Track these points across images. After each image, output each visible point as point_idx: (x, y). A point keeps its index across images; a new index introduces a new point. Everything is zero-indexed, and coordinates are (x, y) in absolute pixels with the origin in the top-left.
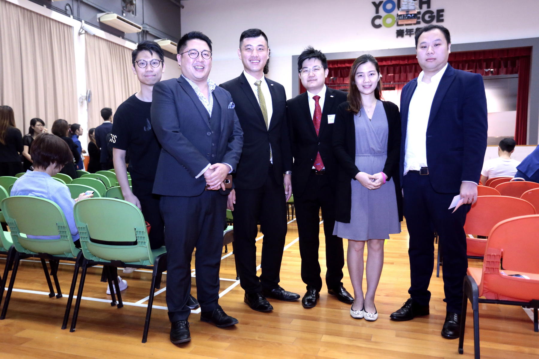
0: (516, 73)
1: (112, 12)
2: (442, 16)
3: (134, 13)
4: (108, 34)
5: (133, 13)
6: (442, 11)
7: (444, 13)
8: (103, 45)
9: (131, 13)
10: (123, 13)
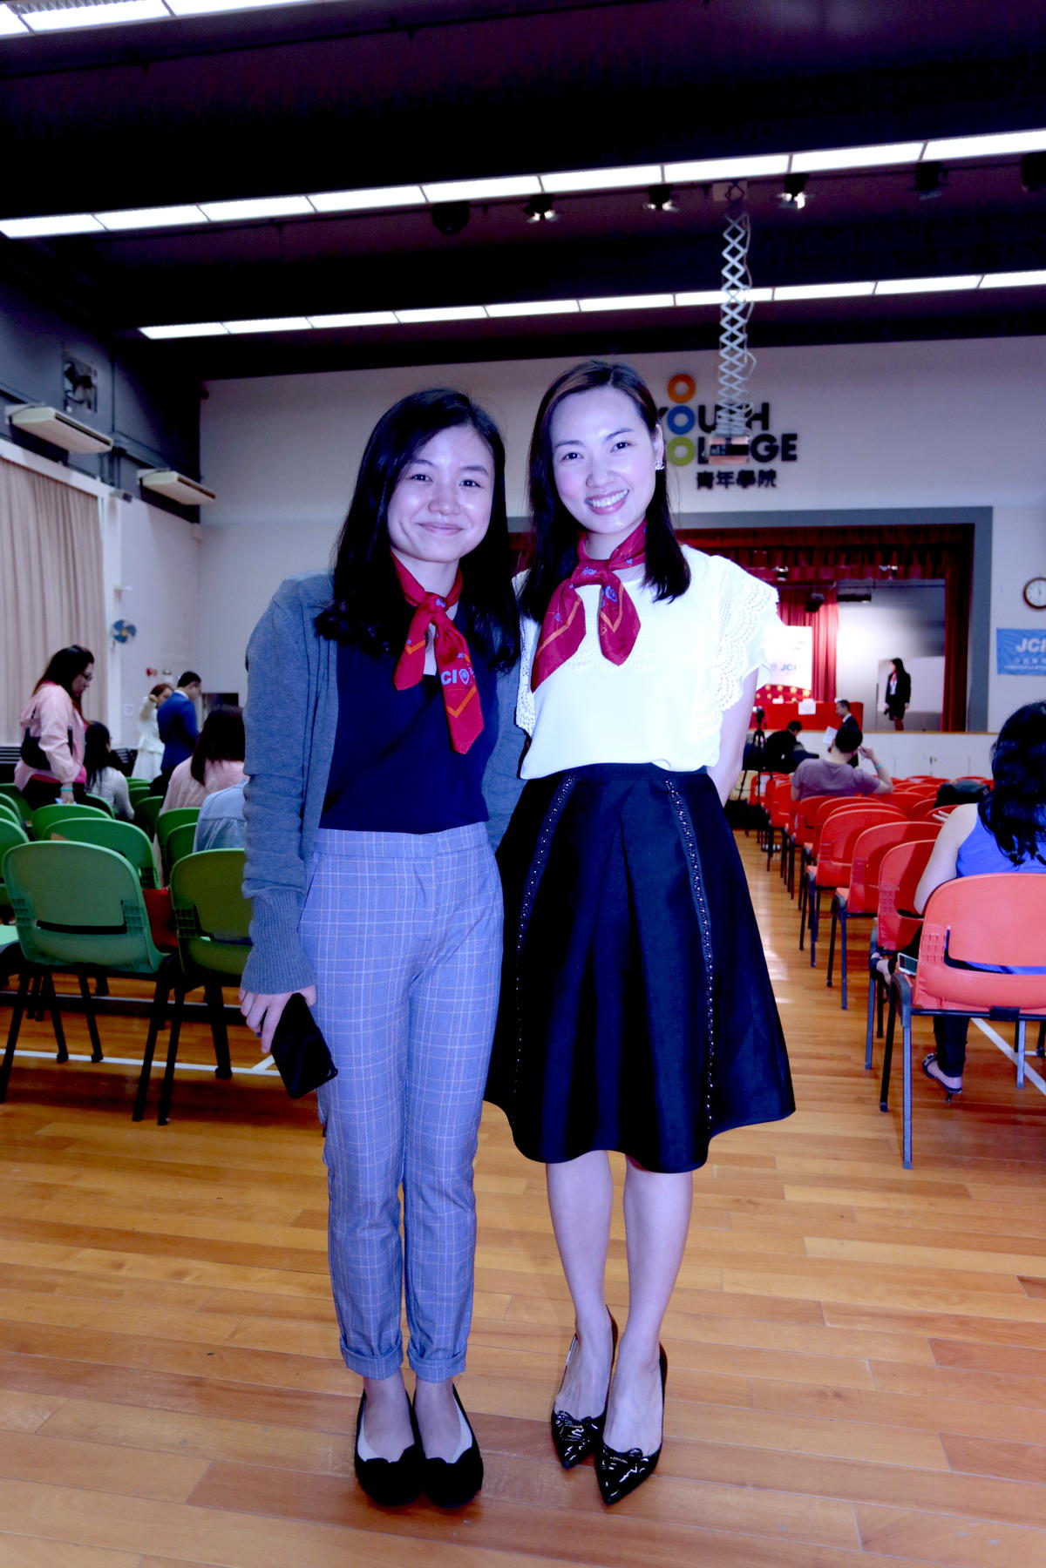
0: (941, 577)
1: (43, 404)
2: (794, 447)
3: (92, 404)
4: (30, 454)
5: (89, 407)
6: (794, 437)
7: (797, 443)
8: (19, 479)
9: (85, 405)
10: (66, 404)
